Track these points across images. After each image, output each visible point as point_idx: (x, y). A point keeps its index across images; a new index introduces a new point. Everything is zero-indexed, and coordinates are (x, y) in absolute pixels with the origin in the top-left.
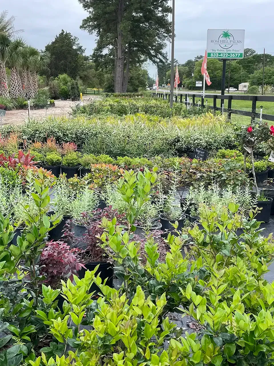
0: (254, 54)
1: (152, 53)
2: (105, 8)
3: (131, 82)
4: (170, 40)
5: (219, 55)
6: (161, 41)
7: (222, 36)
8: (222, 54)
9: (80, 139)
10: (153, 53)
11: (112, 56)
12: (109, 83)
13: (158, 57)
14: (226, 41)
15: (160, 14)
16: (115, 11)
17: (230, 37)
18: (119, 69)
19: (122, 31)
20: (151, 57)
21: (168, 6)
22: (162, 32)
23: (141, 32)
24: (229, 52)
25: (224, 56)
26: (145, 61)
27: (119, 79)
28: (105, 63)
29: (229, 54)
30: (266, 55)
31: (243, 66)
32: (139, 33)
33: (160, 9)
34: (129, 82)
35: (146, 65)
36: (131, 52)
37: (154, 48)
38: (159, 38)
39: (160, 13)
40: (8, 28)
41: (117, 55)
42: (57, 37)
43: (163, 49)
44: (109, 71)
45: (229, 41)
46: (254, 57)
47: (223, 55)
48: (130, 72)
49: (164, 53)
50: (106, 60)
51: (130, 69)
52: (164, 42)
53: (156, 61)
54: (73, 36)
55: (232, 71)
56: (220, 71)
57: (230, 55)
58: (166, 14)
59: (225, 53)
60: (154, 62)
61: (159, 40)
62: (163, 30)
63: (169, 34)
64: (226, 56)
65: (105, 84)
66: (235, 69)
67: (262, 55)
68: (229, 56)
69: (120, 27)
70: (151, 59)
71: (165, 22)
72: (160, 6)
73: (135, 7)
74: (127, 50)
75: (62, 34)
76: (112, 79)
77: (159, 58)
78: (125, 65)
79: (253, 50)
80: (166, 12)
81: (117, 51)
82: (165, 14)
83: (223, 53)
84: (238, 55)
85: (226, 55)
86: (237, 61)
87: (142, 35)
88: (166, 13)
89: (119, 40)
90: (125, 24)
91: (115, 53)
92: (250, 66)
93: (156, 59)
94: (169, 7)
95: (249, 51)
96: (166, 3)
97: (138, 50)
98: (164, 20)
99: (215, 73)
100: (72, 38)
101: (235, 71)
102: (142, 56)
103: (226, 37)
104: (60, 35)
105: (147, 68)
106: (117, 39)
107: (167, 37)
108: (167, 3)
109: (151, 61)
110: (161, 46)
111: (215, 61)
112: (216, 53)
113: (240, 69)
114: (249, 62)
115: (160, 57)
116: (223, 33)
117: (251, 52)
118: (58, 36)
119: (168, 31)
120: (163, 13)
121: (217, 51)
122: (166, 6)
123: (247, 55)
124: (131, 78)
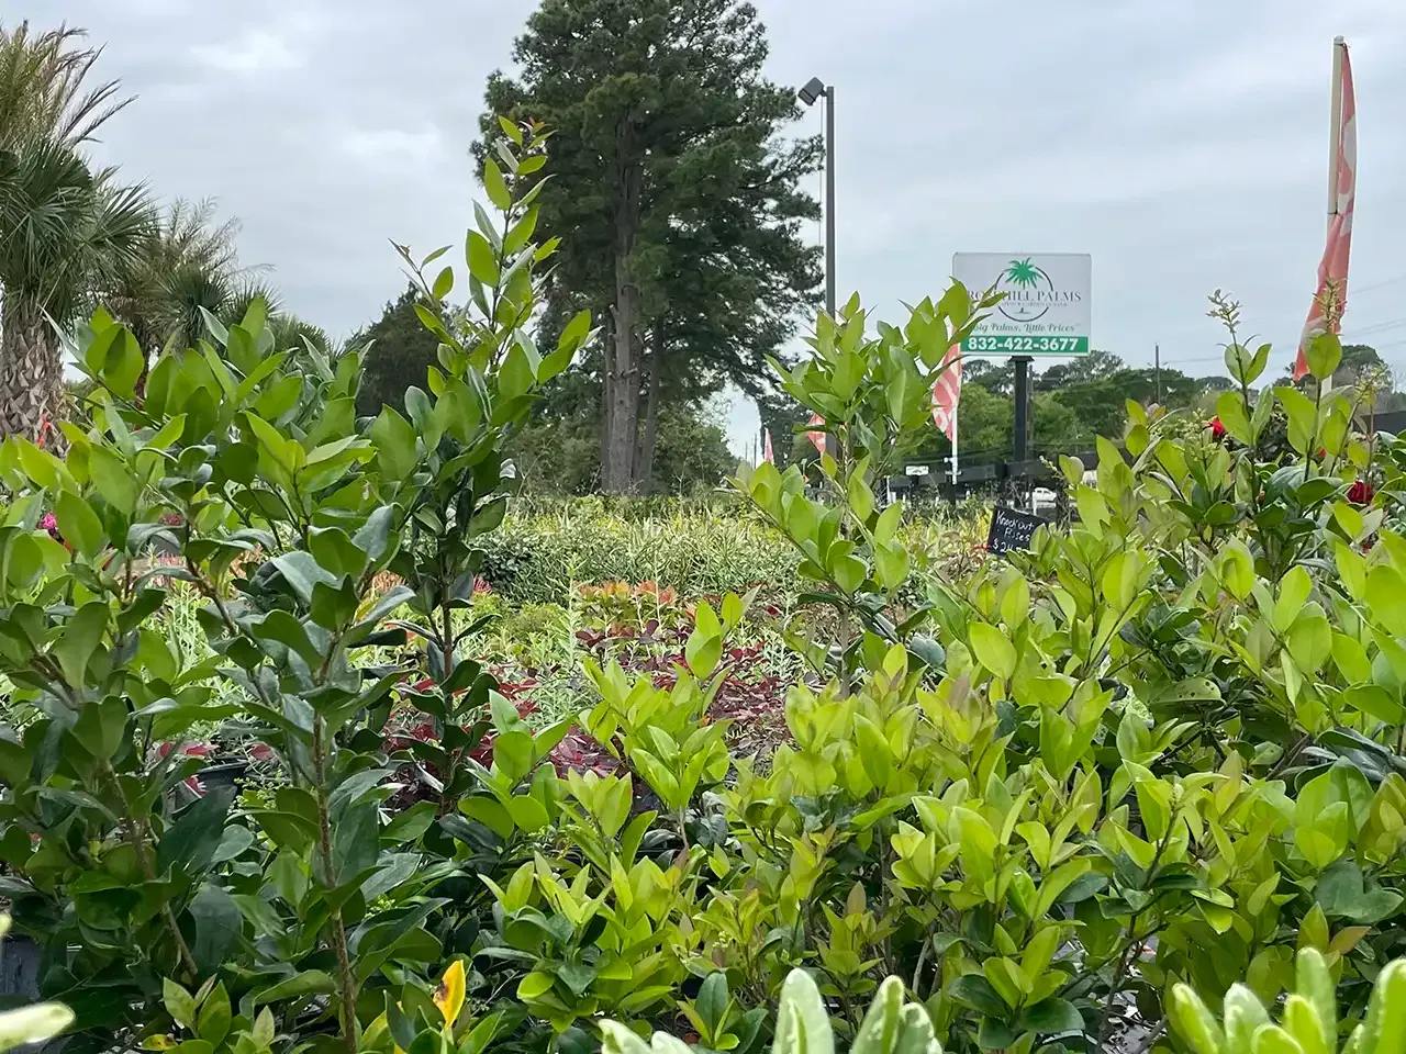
0: (1118, 369)
1: (744, 361)
2: (573, 198)
3: (664, 468)
4: (808, 313)
5: (1000, 345)
6: (775, 316)
7: (1007, 275)
8: (1010, 340)
9: (500, 578)
10: (747, 357)
11: (593, 374)
12: (580, 472)
13: (765, 372)
14: (1023, 294)
15: (771, 224)
16: (608, 213)
17: (1038, 281)
18: (620, 416)
19: (632, 279)
20: (739, 373)
21: (800, 195)
22: (778, 282)
23: (702, 283)
24: (1035, 333)
25: (1017, 348)
26: (716, 390)
27: (621, 449)
28: (568, 399)
29: (1036, 339)
30: (1162, 372)
31: (1079, 413)
32: (694, 286)
33: (771, 204)
34: (655, 468)
35: (718, 407)
36: (662, 356)
37: (749, 341)
38: (770, 304)
39: (769, 217)
40: (217, 257)
41: (614, 365)
42: (391, 308)
43: (781, 342)
44: (583, 425)
45: (1033, 294)
46: (1118, 378)
47: (1015, 344)
48: (661, 431)
49: (789, 358)
50: (572, 386)
51: (662, 419)
52: (786, 316)
53: (758, 386)
54: (451, 305)
55: (1040, 430)
56: (992, 428)
57: (1043, 344)
58: (792, 225)
59: (1023, 338)
60: (752, 390)
61: (770, 311)
62: (784, 278)
63: (805, 292)
64: (1027, 347)
65: (564, 476)
66: (1051, 422)
67: (1149, 371)
68: (1036, 346)
69: (627, 264)
70: (738, 379)
71: (788, 249)
72: (770, 195)
73: (682, 196)
74: (648, 351)
75: (411, 295)
76: (592, 457)
77: (769, 377)
78: (643, 401)
79: (1114, 357)
80: (794, 215)
81: (614, 352)
82: (787, 222)
83: (1014, 338)
84: (1070, 344)
85: (1024, 345)
86: (1058, 394)
87: (705, 295)
88: (794, 220)
89: (624, 313)
90: (643, 255)
91: (607, 360)
92: (1104, 411)
93: (758, 379)
94: (803, 199)
95: (1097, 360)
96: (792, 184)
97: (690, 352)
98: (787, 240)
99: (976, 438)
100: (447, 311)
101: (1049, 431)
102: (705, 372)
103: (1023, 279)
104: (401, 300)
105: (721, 418)
106: (616, 306)
107: (796, 300)
108: (796, 183)
109: (738, 387)
110: (775, 334)
111: (973, 395)
112: (988, 338)
113: (1069, 423)
114: (1102, 397)
115: (771, 371)
116: (1012, 266)
117: (1104, 362)
118: (395, 303)
119: (802, 282)
120: (781, 218)
121: (990, 329)
122: (794, 193)
123: (1093, 372)
124: (664, 453)
